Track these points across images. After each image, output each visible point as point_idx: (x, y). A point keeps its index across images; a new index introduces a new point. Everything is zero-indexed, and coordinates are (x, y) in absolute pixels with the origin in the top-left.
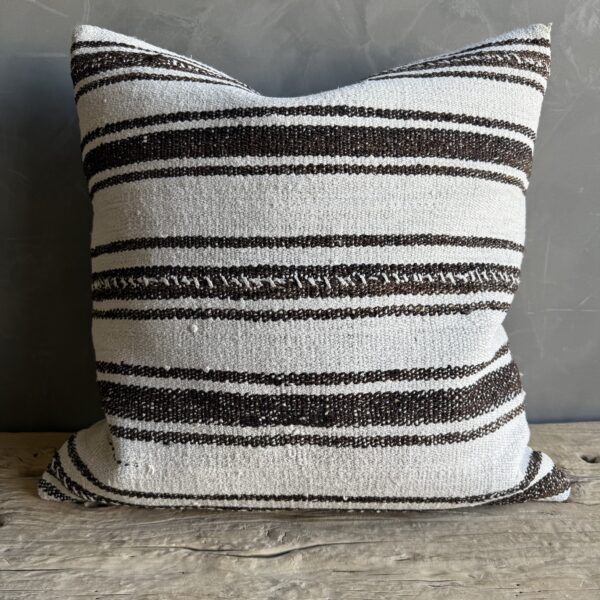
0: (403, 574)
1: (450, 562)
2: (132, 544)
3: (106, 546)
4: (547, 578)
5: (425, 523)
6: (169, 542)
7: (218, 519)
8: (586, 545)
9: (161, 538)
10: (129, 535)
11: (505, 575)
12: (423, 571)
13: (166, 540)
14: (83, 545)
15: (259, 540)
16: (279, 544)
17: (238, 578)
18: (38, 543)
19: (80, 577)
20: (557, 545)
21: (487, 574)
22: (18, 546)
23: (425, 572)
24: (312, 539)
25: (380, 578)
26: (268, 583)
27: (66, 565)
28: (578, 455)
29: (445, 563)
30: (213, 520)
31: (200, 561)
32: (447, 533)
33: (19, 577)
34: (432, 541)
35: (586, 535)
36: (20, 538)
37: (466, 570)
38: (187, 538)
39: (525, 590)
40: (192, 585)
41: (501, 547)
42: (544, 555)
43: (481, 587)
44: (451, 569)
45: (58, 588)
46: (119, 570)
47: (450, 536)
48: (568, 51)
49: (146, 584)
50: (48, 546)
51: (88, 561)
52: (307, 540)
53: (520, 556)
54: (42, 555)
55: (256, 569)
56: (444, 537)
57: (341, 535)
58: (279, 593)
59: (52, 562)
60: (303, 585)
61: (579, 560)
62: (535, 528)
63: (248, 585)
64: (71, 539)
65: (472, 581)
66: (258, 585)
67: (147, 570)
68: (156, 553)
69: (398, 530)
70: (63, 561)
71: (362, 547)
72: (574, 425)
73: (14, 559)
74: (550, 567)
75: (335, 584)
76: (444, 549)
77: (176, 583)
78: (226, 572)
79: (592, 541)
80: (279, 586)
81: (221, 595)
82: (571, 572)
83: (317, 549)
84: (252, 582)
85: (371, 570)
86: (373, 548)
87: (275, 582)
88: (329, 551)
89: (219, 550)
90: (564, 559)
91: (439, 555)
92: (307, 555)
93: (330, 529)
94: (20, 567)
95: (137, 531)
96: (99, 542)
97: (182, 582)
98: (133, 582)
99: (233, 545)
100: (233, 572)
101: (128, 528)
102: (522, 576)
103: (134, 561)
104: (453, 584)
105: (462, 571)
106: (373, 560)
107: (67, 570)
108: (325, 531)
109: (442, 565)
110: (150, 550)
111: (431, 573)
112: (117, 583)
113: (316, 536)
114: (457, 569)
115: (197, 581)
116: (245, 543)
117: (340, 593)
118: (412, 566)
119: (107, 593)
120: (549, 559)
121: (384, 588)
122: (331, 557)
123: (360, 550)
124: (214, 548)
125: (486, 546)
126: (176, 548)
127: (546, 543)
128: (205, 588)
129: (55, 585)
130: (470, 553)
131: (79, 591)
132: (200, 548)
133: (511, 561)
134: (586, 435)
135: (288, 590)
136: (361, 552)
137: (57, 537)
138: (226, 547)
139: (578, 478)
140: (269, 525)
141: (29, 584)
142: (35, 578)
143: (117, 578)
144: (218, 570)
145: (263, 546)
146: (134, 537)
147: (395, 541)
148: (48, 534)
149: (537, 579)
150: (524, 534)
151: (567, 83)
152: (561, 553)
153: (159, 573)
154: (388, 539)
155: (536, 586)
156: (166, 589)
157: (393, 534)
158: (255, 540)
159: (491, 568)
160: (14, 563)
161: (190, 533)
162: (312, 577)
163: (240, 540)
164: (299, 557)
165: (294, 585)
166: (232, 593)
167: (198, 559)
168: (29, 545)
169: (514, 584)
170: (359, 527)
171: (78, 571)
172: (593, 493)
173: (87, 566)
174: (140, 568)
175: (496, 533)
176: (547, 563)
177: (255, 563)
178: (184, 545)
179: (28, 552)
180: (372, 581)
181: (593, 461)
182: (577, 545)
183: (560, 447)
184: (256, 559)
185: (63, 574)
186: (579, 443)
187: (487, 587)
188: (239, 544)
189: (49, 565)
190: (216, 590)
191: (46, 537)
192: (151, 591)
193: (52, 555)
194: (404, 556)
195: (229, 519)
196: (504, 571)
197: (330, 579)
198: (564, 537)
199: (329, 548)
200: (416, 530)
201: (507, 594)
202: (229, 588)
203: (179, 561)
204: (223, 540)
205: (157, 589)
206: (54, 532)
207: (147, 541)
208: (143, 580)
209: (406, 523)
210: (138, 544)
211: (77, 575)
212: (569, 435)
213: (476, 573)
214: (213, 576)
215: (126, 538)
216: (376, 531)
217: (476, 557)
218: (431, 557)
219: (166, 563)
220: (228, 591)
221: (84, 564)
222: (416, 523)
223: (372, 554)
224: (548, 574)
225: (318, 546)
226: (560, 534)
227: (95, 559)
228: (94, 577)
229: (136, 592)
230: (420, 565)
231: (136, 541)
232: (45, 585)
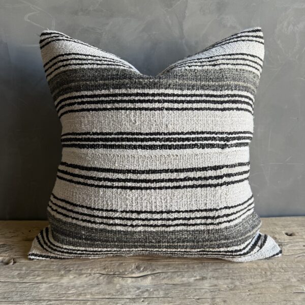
0: (197, 286)
1: (219, 280)
2: (75, 272)
3: (63, 272)
4: (263, 288)
5: (209, 263)
6: (91, 271)
7: (114, 261)
8: (282, 273)
9: (87, 269)
10: (73, 267)
11: (243, 287)
12: (206, 284)
13: (90, 270)
14: (52, 272)
15: (132, 270)
16: (141, 272)
17: (122, 286)
18: (32, 270)
19: (51, 286)
20: (269, 273)
21: (235, 286)
22: (23, 272)
23: (207, 285)
24: (156, 270)
25: (186, 287)
26: (135, 289)
27: (45, 280)
28: (284, 232)
29: (216, 281)
30: (111, 261)
31: (105, 279)
32: (218, 268)
33: (24, 285)
34: (211, 271)
35: (283, 269)
36: (24, 268)
37: (226, 284)
38: (99, 269)
39: (252, 293)
40: (101, 289)
41: (243, 274)
42: (262, 277)
43: (232, 292)
44: (219, 284)
45: (42, 290)
46: (68, 283)
47: (219, 269)
48: (279, 42)
49: (81, 289)
50: (36, 272)
51: (54, 279)
52: (154, 270)
53: (251, 278)
54: (34, 276)
55: (130, 283)
56: (217, 269)
57: (170, 268)
58: (140, 293)
59: (39, 279)
60: (151, 290)
61: (278, 280)
62: (259, 266)
63: (126, 290)
64: (46, 269)
65: (228, 289)
66: (131, 290)
67: (81, 283)
68: (85, 275)
69: (196, 266)
70: (44, 278)
71: (179, 273)
72: (283, 218)
73: (21, 278)
74: (264, 283)
75: (165, 290)
76: (216, 275)
77: (94, 289)
78: (117, 284)
79: (285, 272)
80: (140, 290)
81: (114, 294)
82: (274, 285)
83: (158, 274)
84: (128, 288)
85: (182, 284)
86: (183, 274)
87: (139, 289)
88: (164, 275)
89: (114, 274)
90: (271, 279)
91: (214, 278)
92: (154, 277)
93: (165, 265)
94: (24, 281)
95: (77, 266)
96: (59, 270)
97: (97, 288)
98: (75, 288)
99: (120, 272)
100: (120, 284)
101: (72, 265)
102: (251, 287)
103: (75, 279)
104: (219, 290)
105: (224, 284)
106: (184, 279)
107: (46, 283)
108: (162, 266)
109: (215, 282)
110: (82, 274)
111: (210, 285)
112: (68, 288)
113: (158, 268)
114: (222, 284)
115: (104, 288)
116: (126, 271)
117: (168, 294)
118: (201, 282)
119: (63, 292)
120: (264, 279)
121: (188, 292)
122: (164, 278)
123: (178, 275)
124: (112, 273)
125: (236, 273)
126: (94, 273)
127: (264, 273)
128: (107, 291)
129: (40, 289)
130: (228, 276)
131: (51, 292)
132: (105, 273)
133: (247, 280)
134: (289, 223)
135: (144, 292)
136: (178, 276)
137: (40, 268)
138: (117, 273)
139: (282, 243)
140: (137, 263)
141: (29, 288)
142: (31, 286)
143: (67, 286)
144: (113, 283)
145: (134, 273)
146: (75, 268)
147: (194, 271)
148: (37, 266)
149: (258, 288)
150: (254, 268)
151: (279, 57)
152: (270, 277)
153: (87, 284)
154: (191, 270)
155: (257, 291)
156: (90, 291)
157: (193, 268)
158: (130, 270)
159: (237, 283)
160: (21, 279)
161: (100, 267)
162: (156, 287)
163: (123, 270)
164: (150, 278)
165: (147, 290)
166: (119, 293)
167: (104, 278)
168: (28, 271)
169: (247, 290)
170: (178, 264)
171: (50, 283)
172: (288, 250)
173: (54, 281)
174: (78, 282)
175: (241, 268)
176: (263, 281)
177: (130, 280)
178: (98, 272)
179: (28, 275)
180: (183, 288)
181: (291, 235)
182: (278, 273)
183: (275, 228)
184: (130, 279)
185: (44, 284)
186: (284, 227)
187: (234, 292)
188: (123, 272)
189: (37, 280)
190: (112, 292)
191: (36, 268)
192: (83, 292)
193: (38, 276)
194: (198, 278)
195: (119, 260)
196: (243, 284)
197: (163, 287)
198: (272, 270)
199: (164, 274)
200: (204, 266)
201: (244, 294)
202: (118, 291)
203: (95, 279)
204: (116, 270)
205: (85, 291)
206: (39, 266)
207: (81, 270)
208: (79, 287)
209: (200, 263)
210: (77, 272)
211: (50, 285)
212: (280, 223)
213: (230, 286)
214: (111, 286)
215: (72, 269)
216: (186, 266)
217: (231, 278)
218: (210, 278)
219: (90, 280)
220: (117, 292)
221: (53, 280)
222: (205, 263)
223: (183, 277)
224: (263, 286)
225: (159, 273)
226: (270, 268)
227: (58, 278)
228: (57, 285)
229: (76, 292)
230: (205, 281)
231: (76, 270)
232: (35, 289)
